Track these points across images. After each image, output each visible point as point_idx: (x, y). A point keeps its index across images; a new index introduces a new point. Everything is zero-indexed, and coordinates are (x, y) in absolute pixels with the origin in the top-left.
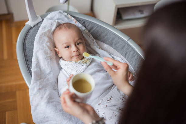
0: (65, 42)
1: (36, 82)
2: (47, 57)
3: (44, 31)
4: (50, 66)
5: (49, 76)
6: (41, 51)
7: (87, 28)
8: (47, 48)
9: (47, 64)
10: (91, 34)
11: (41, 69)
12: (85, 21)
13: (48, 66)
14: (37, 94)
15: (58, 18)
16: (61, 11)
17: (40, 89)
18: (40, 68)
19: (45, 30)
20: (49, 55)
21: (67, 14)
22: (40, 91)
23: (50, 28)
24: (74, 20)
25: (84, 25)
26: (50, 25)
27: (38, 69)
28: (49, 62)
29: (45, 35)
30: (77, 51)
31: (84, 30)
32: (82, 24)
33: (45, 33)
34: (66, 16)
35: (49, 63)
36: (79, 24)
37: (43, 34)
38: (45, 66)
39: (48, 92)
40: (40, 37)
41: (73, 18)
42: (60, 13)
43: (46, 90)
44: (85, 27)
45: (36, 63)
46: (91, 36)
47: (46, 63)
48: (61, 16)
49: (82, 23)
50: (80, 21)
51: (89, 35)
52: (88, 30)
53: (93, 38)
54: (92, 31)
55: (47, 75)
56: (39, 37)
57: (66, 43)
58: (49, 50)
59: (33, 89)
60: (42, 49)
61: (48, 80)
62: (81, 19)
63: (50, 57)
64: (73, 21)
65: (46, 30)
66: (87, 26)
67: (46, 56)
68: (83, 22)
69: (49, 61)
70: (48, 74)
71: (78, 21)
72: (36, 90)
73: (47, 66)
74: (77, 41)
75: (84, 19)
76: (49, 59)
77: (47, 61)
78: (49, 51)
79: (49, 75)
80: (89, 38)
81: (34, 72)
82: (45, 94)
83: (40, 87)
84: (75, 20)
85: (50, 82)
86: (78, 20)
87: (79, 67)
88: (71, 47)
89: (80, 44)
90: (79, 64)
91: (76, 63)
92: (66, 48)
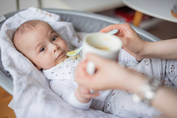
17: (30, 85)
87: (70, 66)
88: (47, 47)
89: (56, 39)
90: (68, 61)
91: (63, 61)
92: (41, 52)
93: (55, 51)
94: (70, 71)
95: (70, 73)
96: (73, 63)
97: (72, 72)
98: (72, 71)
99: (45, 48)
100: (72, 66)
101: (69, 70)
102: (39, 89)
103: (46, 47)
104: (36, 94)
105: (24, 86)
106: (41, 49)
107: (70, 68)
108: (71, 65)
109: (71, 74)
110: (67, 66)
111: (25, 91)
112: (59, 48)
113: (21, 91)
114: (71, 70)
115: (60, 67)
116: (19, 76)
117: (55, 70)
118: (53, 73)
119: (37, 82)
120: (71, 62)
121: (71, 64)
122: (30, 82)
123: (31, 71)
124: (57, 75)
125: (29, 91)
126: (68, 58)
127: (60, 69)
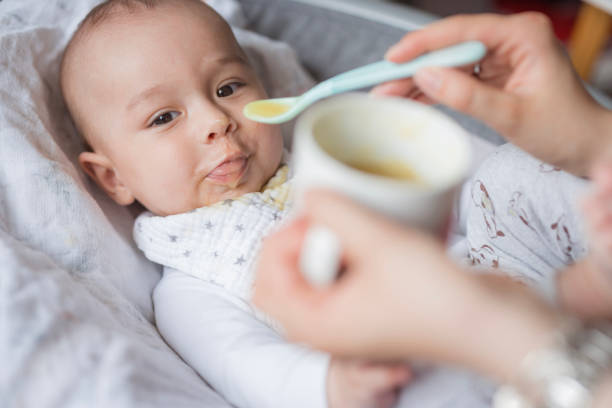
30: (228, 130)
87: (253, 228)
88: (184, 113)
89: (238, 92)
90: (251, 207)
91: (229, 201)
92: (151, 125)
93: (212, 136)
94: (243, 251)
95: (240, 261)
96: (270, 220)
97: (251, 260)
98: (253, 254)
99: (174, 115)
100: (260, 233)
101: (241, 245)
102: (108, 339)
103: (180, 113)
104: (95, 359)
105: (44, 318)
106: (156, 115)
107: (248, 242)
108: (257, 228)
109: (244, 268)
110: (240, 228)
111: (46, 341)
112: (234, 128)
113: (28, 341)
114: (252, 248)
115: (209, 225)
116: (25, 272)
117: (184, 230)
118: (174, 239)
119: (105, 302)
120: (261, 214)
121: (260, 224)
122: (71, 305)
123: (85, 253)
124: (187, 254)
125: (64, 344)
126: (259, 194)
127: (207, 231)
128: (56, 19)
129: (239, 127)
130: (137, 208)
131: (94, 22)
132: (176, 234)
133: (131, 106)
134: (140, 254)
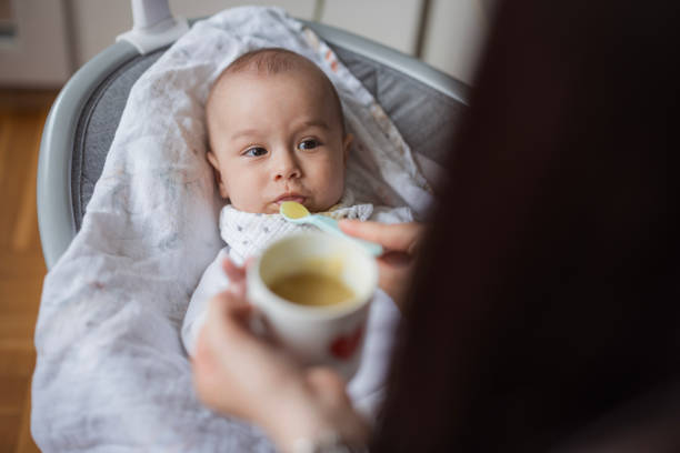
0: (247, 126)
1: (92, 254)
2: (170, 169)
3: (179, 67)
4: (175, 212)
5: (164, 255)
6: (147, 141)
7: (381, 98)
8: (178, 133)
9: (166, 199)
10: (396, 124)
11: (134, 218)
12: (377, 66)
13: (168, 209)
14: (78, 303)
15: (256, 29)
16: (279, 11)
17: (98, 286)
18: (128, 213)
19: (184, 63)
20: (181, 166)
21: (303, 29)
22: (97, 293)
23: (206, 62)
24: (327, 56)
25: (369, 82)
26: (212, 49)
27: (118, 212)
28: (178, 195)
29: (177, 84)
30: (293, 176)
31: (368, 107)
32: (362, 79)
33: (183, 74)
34: (293, 32)
35: (174, 197)
36: (345, 76)
37: (169, 76)
38: (155, 206)
39: (131, 310)
40: (154, 87)
41: (324, 49)
42: (274, 15)
43: (126, 299)
44: (373, 91)
45: (113, 183)
46: (394, 133)
47: (162, 193)
48: (272, 25)
49: (359, 75)
50: (356, 67)
51: (387, 127)
52: (384, 110)
53: (400, 141)
54: (401, 113)
55: (157, 250)
56: (148, 85)
57: (249, 133)
58: (185, 146)
59: (68, 277)
60: (153, 132)
61: (155, 268)
62: (359, 59)
63: (185, 174)
64: (326, 61)
65: (190, 64)
66: (385, 92)
67: (164, 166)
68: (366, 71)
69: (179, 188)
70: (160, 246)
71: (346, 64)
72: (78, 283)
73: (161, 208)
74: (301, 129)
75: (374, 62)
76: (179, 179)
77: (167, 188)
78: (184, 148)
79: (163, 250)
80: (385, 140)
81: (97, 217)
82: (114, 312)
83: (105, 278)
84: (333, 57)
85: (161, 278)
86: (345, 58)
88: (269, 153)
92: (244, 154)
93: (279, 177)
103: (267, 152)
105: (74, 287)
106: (251, 148)
112: (298, 175)
118: (240, 229)
124: (245, 243)
128: (213, 57)
129: (303, 175)
130: (228, 201)
131: (234, 70)
132: (243, 226)
133: (235, 137)
134: (218, 231)
